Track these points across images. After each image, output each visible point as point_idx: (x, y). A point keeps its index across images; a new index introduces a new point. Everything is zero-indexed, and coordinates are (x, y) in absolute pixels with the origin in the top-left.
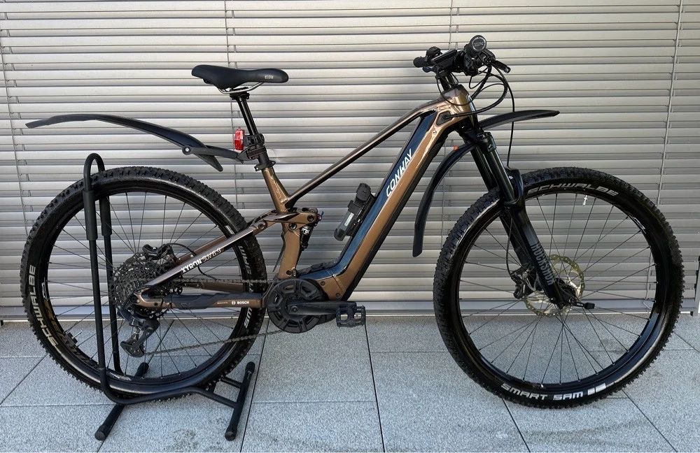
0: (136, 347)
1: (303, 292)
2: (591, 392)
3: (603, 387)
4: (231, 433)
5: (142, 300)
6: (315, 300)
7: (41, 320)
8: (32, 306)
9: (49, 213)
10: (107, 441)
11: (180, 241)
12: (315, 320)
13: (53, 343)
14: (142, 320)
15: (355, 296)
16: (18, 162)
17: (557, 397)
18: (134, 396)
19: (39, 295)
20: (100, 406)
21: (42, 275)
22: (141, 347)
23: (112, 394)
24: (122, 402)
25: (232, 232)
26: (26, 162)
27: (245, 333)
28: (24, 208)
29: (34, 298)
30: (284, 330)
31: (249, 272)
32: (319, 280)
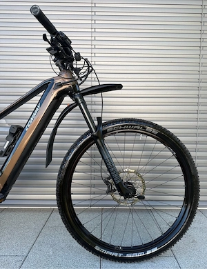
2: (149, 252)
3: (155, 249)
17: (129, 256)
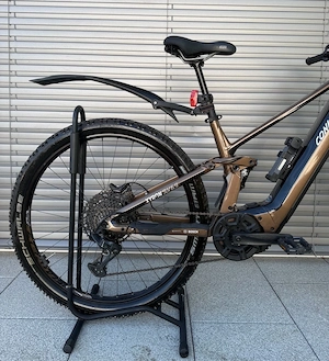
0: (99, 268)
1: (244, 224)
4: (185, 350)
5: (111, 226)
6: (255, 232)
7: (23, 242)
8: (17, 230)
9: (40, 152)
10: (73, 354)
11: (138, 181)
12: (254, 250)
13: (30, 262)
14: (110, 243)
15: (286, 230)
16: (11, 130)
18: (94, 312)
19: (23, 220)
20: (64, 320)
21: (27, 204)
22: (105, 269)
23: (76, 310)
24: (84, 317)
25: (185, 172)
26: (17, 130)
27: (190, 260)
28: (12, 164)
29: (19, 223)
30: (226, 258)
31: (197, 206)
32: (256, 216)
